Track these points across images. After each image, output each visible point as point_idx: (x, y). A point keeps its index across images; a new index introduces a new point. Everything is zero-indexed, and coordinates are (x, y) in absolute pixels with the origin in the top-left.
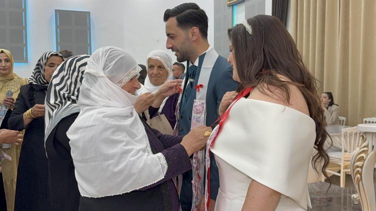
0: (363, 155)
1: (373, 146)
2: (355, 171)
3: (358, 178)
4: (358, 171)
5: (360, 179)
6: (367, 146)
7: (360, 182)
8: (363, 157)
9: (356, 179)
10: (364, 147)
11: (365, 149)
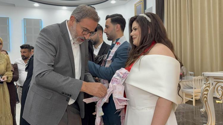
0: (207, 88)
1: (212, 84)
2: (204, 96)
3: (205, 100)
4: (205, 97)
5: (206, 100)
6: (209, 84)
7: (207, 102)
8: (207, 89)
9: (204, 101)
10: (208, 84)
11: (208, 85)
